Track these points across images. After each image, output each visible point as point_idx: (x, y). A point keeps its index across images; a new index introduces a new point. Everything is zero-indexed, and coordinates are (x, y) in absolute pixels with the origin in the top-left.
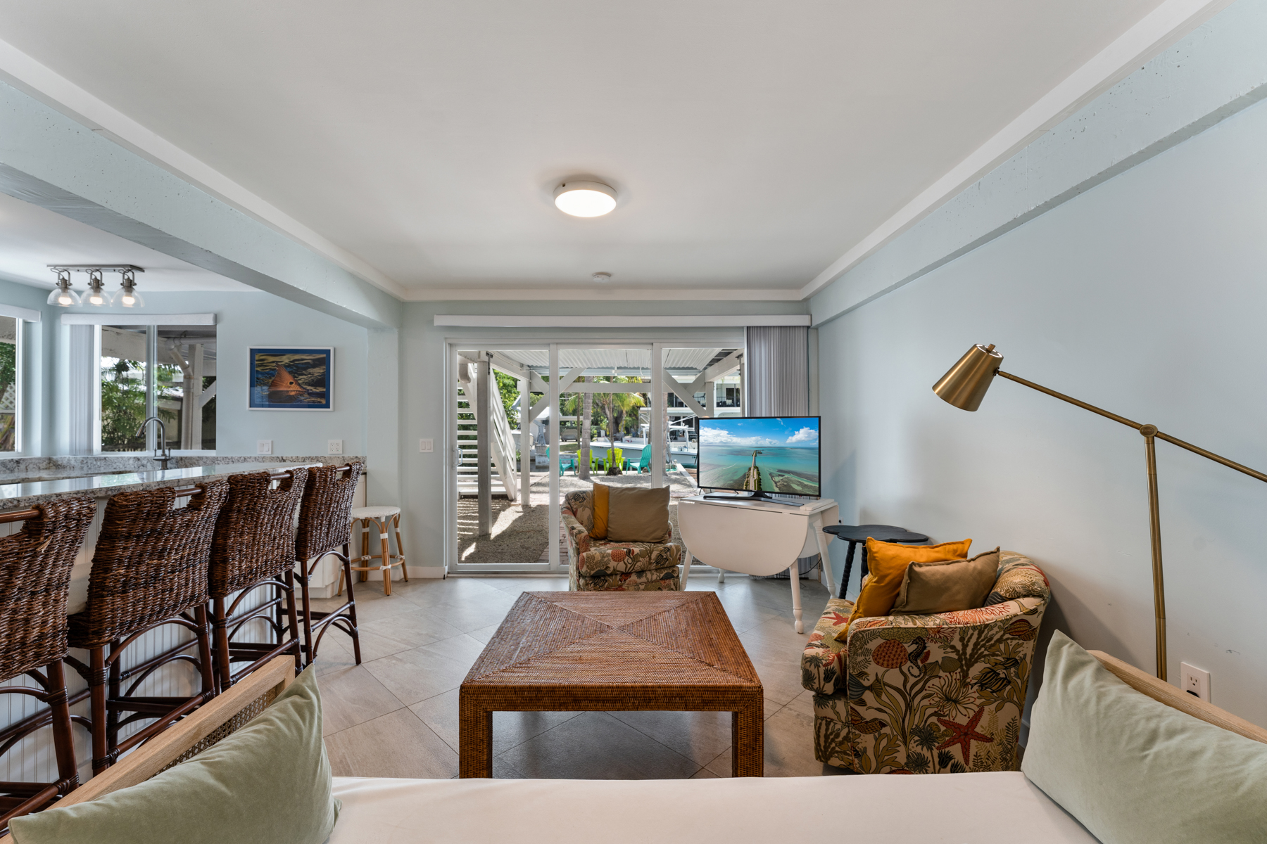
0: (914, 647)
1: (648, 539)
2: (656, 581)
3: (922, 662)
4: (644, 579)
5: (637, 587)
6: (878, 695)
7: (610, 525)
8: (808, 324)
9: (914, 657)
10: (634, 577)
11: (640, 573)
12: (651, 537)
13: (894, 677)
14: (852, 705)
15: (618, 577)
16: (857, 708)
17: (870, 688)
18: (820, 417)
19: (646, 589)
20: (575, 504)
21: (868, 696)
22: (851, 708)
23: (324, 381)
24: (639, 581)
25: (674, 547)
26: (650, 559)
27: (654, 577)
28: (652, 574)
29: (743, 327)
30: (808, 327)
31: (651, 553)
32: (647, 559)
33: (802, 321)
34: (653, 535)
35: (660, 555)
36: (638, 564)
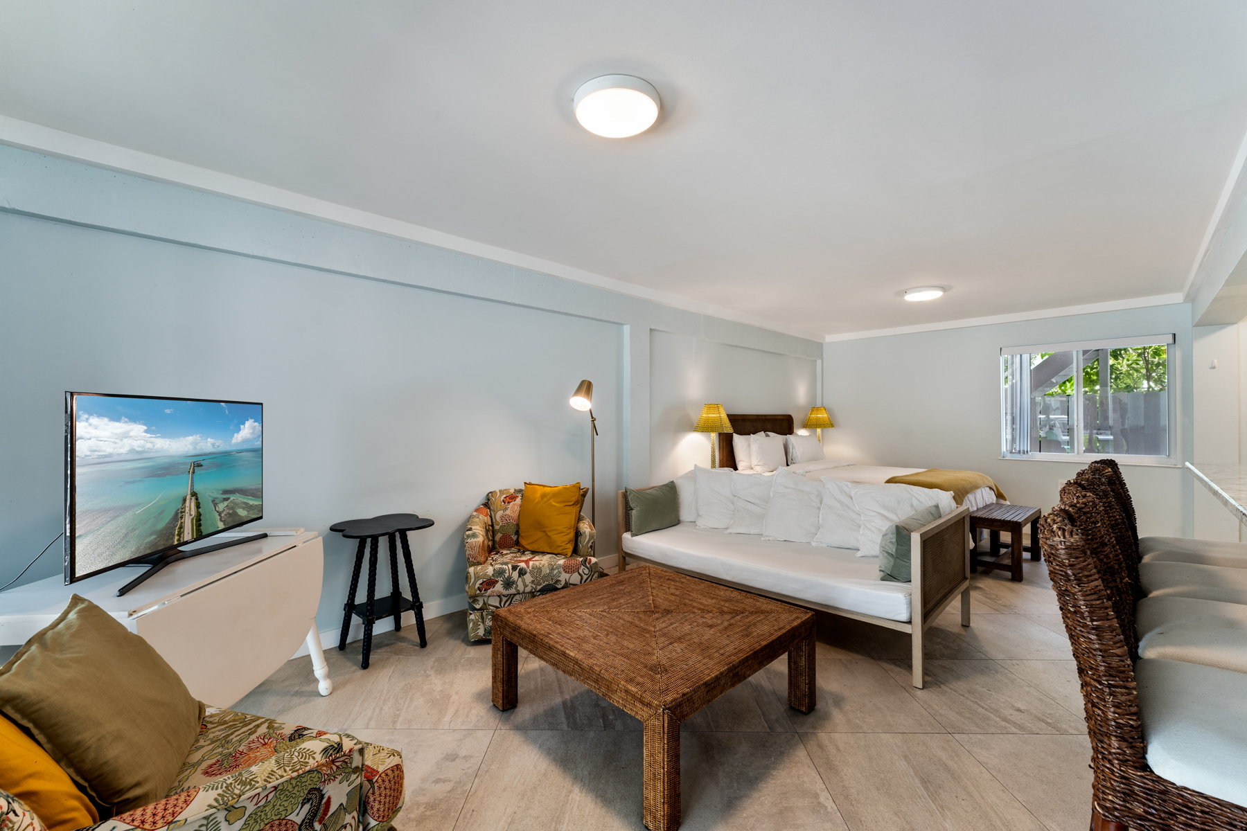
18: (262, 404)
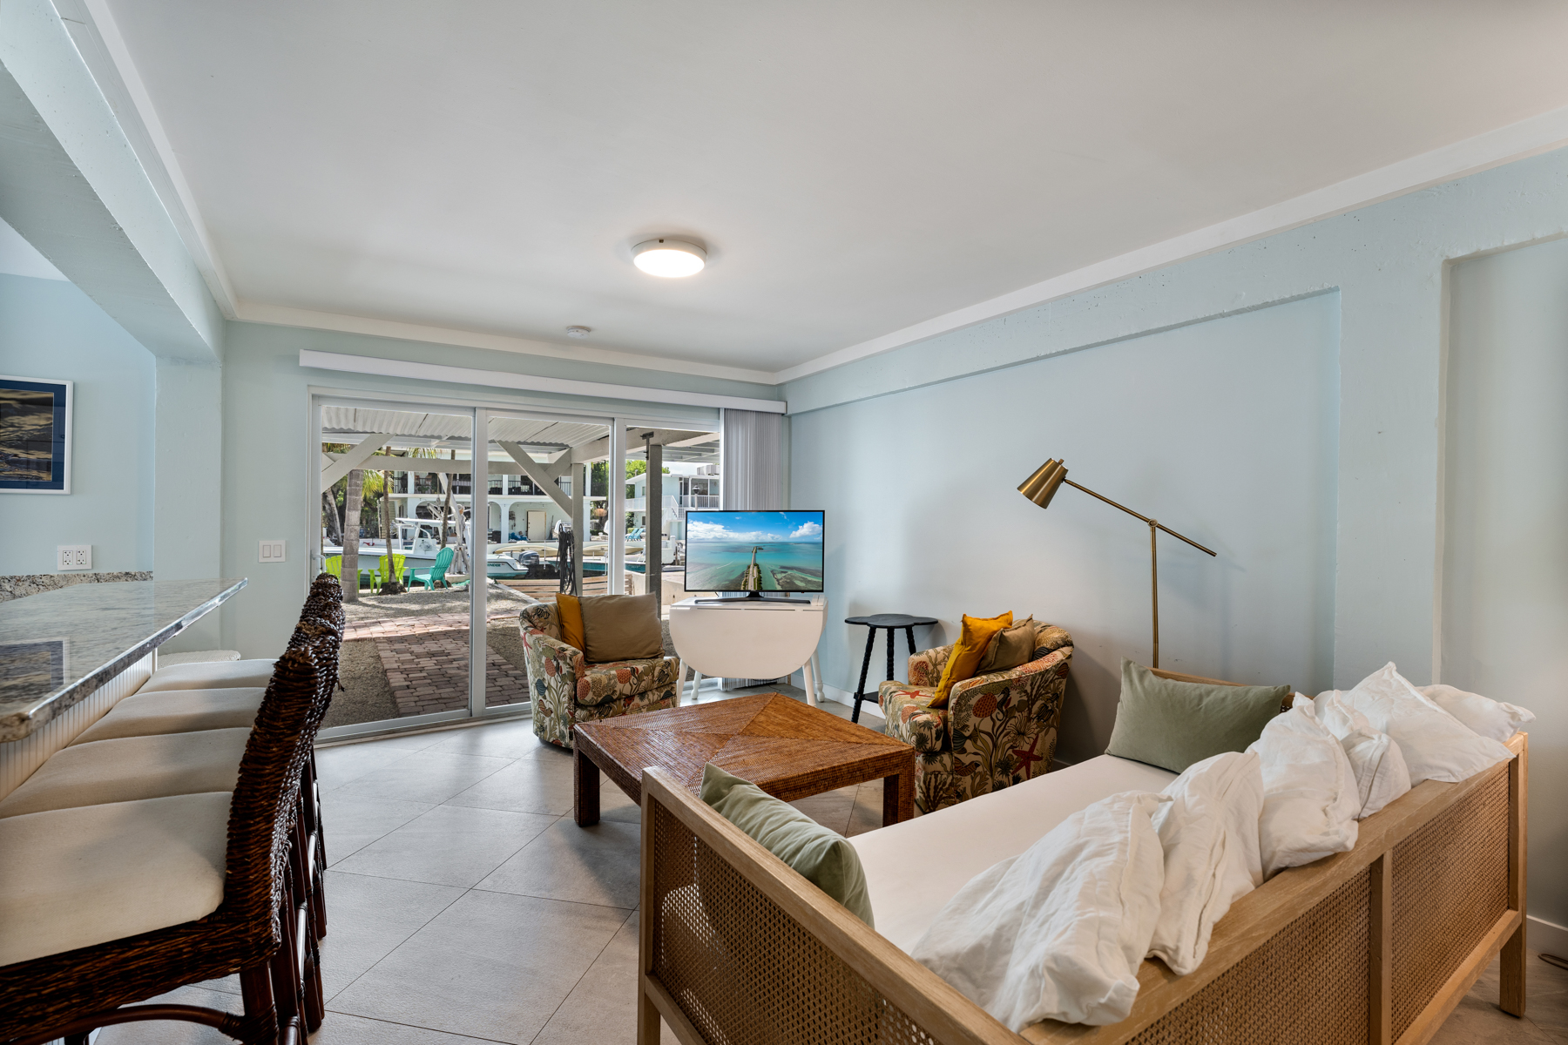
0: (1002, 696)
1: (641, 655)
2: (657, 702)
3: (1006, 707)
4: (646, 702)
5: (639, 709)
6: (975, 742)
7: (589, 643)
8: (783, 411)
9: (1000, 705)
10: (637, 700)
11: (642, 695)
12: (645, 652)
13: (986, 724)
14: (956, 755)
15: (622, 702)
16: (959, 756)
17: (970, 737)
19: (648, 710)
20: (540, 622)
21: (968, 745)
22: (956, 758)
23: (52, 439)
24: (642, 704)
25: (673, 661)
26: (653, 677)
27: (656, 697)
28: (654, 694)
29: (718, 409)
30: (783, 414)
31: (654, 669)
32: (650, 677)
33: (778, 407)
34: (648, 650)
35: (662, 671)
36: (643, 684)
